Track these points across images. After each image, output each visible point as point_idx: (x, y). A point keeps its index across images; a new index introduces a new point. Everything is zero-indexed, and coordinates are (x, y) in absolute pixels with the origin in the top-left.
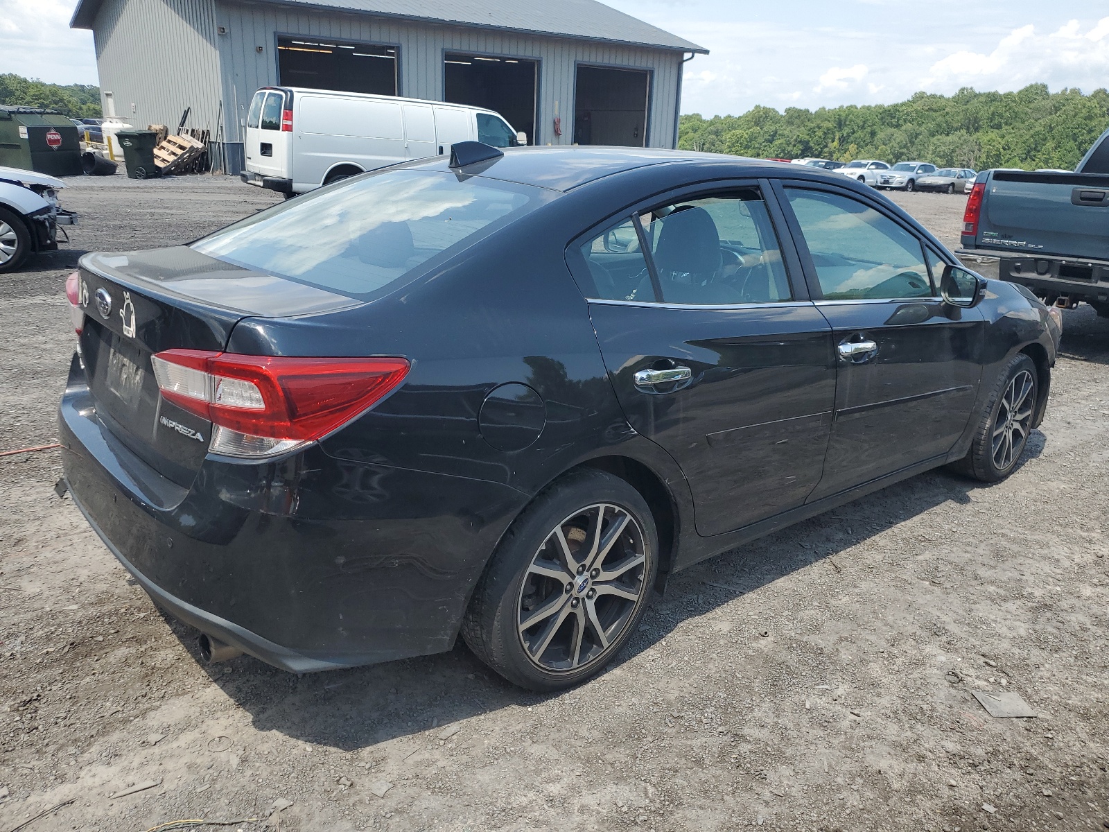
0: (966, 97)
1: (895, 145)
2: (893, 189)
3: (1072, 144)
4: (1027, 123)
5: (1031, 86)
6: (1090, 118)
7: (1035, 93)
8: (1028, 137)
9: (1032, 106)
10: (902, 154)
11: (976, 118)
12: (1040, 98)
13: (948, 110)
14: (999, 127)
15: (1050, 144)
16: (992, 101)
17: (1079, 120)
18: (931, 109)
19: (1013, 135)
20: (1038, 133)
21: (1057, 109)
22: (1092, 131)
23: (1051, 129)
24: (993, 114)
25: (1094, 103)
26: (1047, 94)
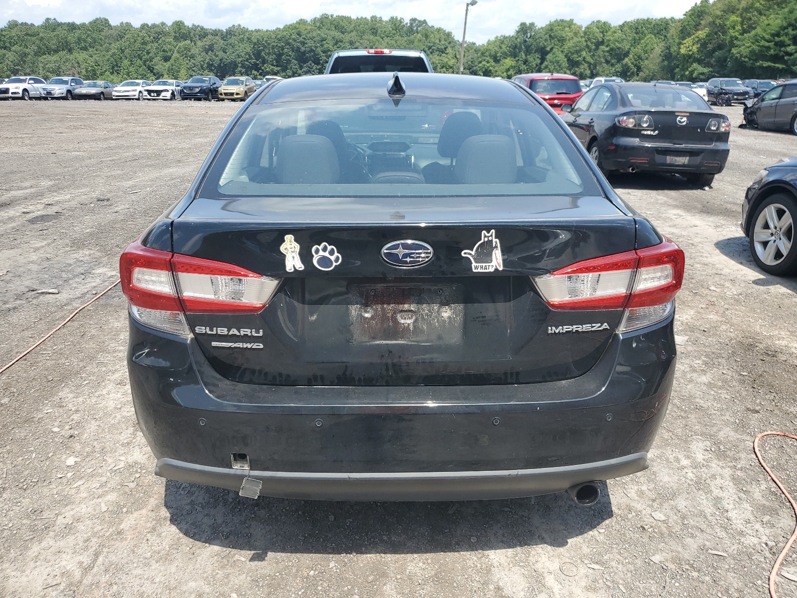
0: (51, 26)
1: (10, 63)
2: (53, 98)
3: (139, 62)
4: (104, 46)
5: (97, 19)
6: (144, 43)
7: (100, 25)
8: (108, 57)
9: (103, 34)
10: (18, 70)
11: (67, 42)
12: (107, 29)
13: (41, 35)
14: (85, 49)
15: (126, 62)
16: (73, 29)
17: (138, 45)
18: (27, 34)
19: (99, 55)
20: (114, 54)
21: (121, 37)
22: (150, 53)
23: (123, 51)
24: (79, 39)
25: (143, 33)
26: (110, 25)
